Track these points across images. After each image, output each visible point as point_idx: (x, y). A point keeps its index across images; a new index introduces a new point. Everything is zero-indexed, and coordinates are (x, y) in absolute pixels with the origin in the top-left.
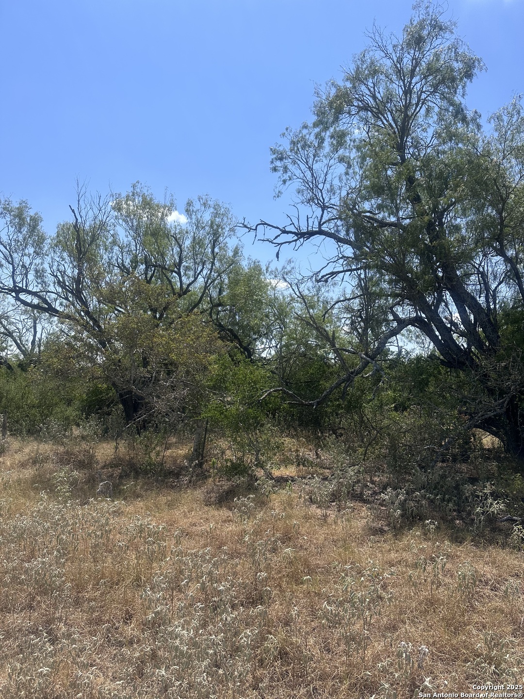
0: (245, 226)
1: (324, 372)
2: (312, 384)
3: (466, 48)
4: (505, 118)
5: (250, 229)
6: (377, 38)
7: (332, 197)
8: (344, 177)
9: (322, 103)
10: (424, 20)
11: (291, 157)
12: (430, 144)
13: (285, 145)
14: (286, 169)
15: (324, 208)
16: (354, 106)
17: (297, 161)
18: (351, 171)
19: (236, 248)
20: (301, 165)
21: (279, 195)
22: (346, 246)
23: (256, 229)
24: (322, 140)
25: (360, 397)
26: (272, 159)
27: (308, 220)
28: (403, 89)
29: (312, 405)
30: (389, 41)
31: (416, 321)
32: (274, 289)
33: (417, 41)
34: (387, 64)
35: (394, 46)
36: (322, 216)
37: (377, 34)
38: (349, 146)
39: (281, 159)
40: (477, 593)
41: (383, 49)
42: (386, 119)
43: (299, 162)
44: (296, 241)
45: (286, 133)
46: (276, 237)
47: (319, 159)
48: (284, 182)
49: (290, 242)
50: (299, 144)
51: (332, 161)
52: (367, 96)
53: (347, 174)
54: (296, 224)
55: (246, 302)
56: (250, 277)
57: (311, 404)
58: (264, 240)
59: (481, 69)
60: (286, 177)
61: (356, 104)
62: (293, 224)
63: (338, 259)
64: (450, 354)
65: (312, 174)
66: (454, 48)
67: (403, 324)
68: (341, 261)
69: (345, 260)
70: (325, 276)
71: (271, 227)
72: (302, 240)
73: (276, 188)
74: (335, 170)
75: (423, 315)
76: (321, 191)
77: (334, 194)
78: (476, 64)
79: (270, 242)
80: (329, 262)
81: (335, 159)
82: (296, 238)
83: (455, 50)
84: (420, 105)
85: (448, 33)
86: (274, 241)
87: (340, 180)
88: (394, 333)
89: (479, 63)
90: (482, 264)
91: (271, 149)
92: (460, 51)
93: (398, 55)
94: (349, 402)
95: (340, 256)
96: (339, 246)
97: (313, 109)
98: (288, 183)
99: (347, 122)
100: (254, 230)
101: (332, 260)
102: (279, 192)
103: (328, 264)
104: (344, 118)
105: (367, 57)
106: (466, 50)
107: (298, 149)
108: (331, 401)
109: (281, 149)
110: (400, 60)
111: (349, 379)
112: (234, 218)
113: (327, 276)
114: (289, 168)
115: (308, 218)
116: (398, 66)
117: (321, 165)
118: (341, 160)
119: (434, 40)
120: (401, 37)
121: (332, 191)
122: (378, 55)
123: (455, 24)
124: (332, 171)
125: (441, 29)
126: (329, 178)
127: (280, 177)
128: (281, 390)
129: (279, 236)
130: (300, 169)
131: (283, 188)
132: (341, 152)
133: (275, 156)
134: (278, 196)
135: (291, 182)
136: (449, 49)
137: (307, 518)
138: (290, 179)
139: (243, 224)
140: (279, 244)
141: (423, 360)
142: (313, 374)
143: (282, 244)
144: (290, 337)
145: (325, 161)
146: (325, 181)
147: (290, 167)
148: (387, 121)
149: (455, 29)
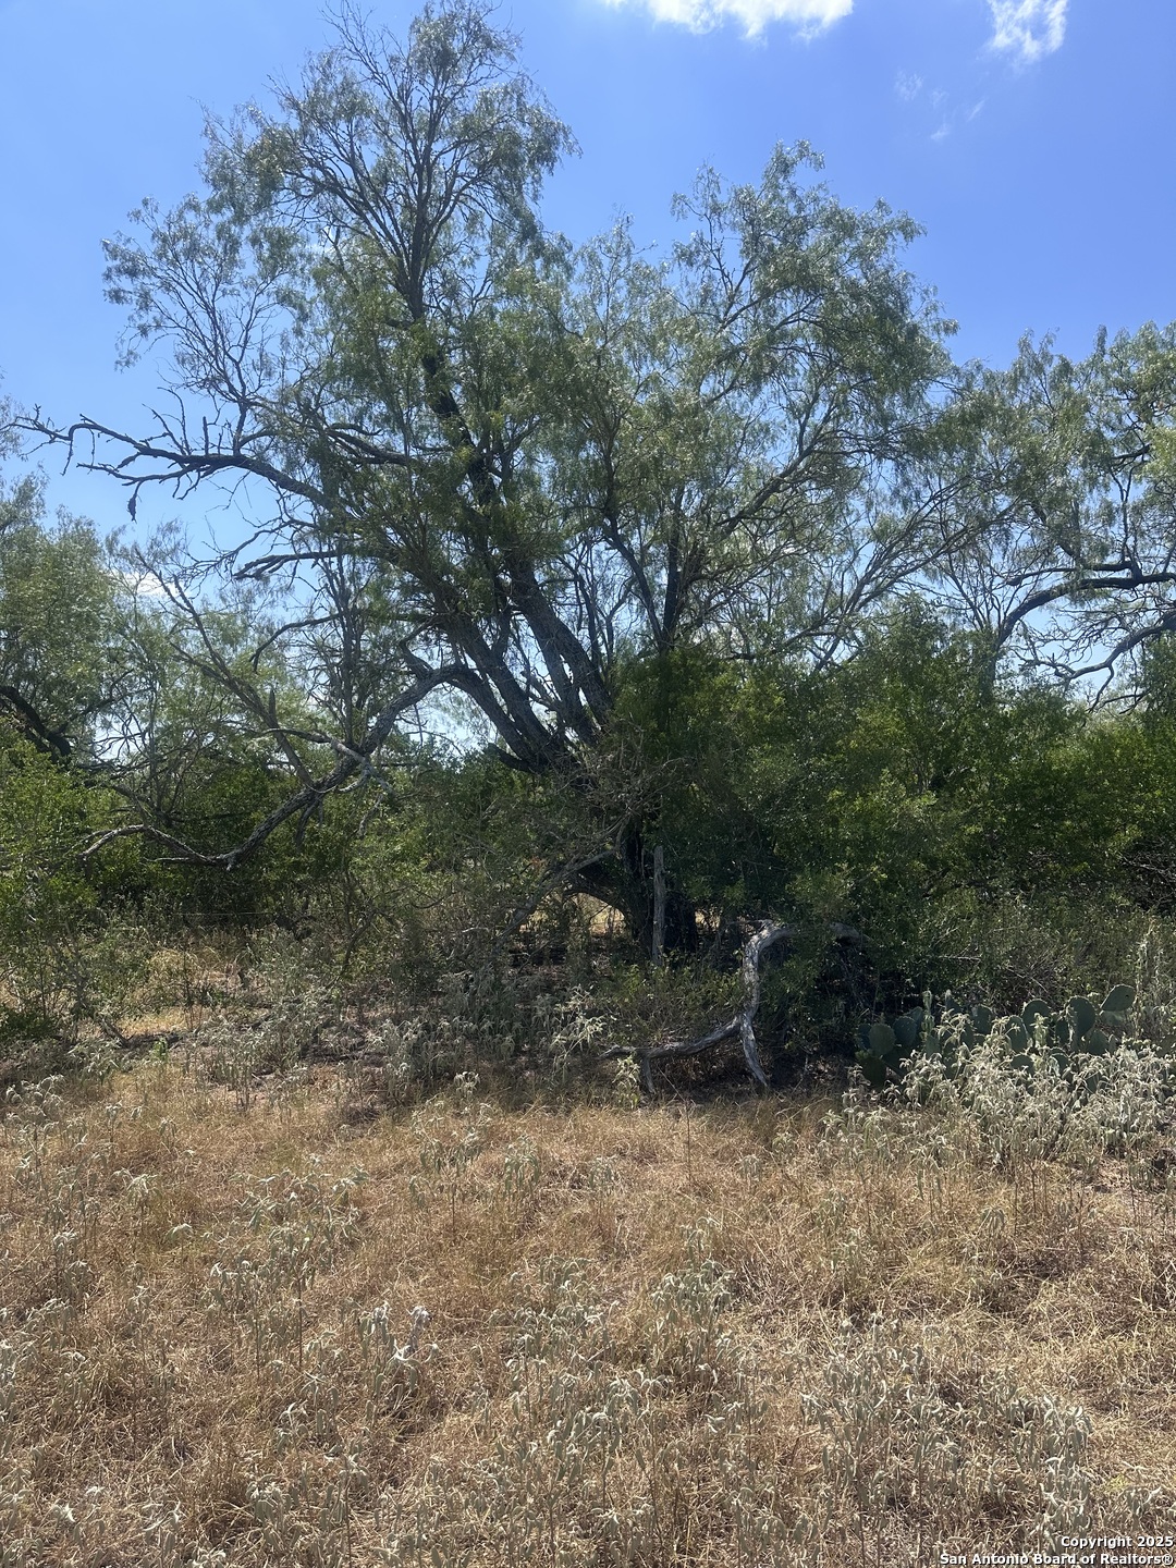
0: (41, 428)
1: (264, 791)
2: (232, 822)
3: (542, 98)
4: (606, 261)
5: (54, 436)
6: (353, 31)
7: (265, 383)
8: (293, 340)
9: (226, 158)
10: (454, 16)
11: (159, 273)
12: (482, 295)
13: (143, 243)
14: (145, 300)
15: (245, 404)
16: (303, 176)
17: (174, 284)
18: (307, 329)
19: (28, 483)
20: (185, 296)
21: (129, 359)
22: (296, 497)
23: (70, 438)
24: (233, 245)
25: (344, 842)
26: (109, 270)
27: (205, 430)
28: (415, 162)
29: (224, 863)
30: (379, 46)
31: (456, 675)
32: (132, 591)
33: (441, 61)
34: (378, 97)
35: (394, 60)
36: (241, 423)
37: (351, 22)
38: (302, 269)
39: (133, 273)
40: (544, 1197)
41: (368, 60)
42: (378, 221)
43: (179, 288)
44: (178, 475)
45: (144, 213)
46: (125, 462)
47: (230, 287)
48: (144, 331)
49: (163, 478)
50: (179, 246)
51: (261, 301)
52: (335, 159)
53: (298, 332)
54: (178, 435)
55: (50, 618)
56: (58, 560)
57: (221, 860)
58: (91, 467)
59: (571, 149)
60: (148, 318)
61: (307, 173)
62: (171, 434)
63: (281, 527)
64: (526, 745)
65: (214, 322)
66: (515, 92)
67: (427, 679)
68: (288, 531)
69: (298, 530)
70: (255, 564)
71: (111, 437)
72: (194, 475)
73: (122, 342)
74: (270, 321)
75: (472, 664)
76: (237, 364)
77: (269, 374)
78: (561, 137)
79: (110, 472)
80: (258, 530)
81: (269, 295)
82: (177, 468)
83: (519, 98)
84: (451, 203)
85: (503, 56)
86: (122, 472)
87: (285, 344)
88: (411, 699)
89: (566, 137)
90: (583, 561)
91: (106, 245)
92: (529, 102)
93: (399, 81)
94: (321, 856)
95: (286, 519)
96: (282, 497)
97: (205, 167)
98: (152, 334)
99: (291, 211)
100: (65, 438)
101: (268, 528)
102: (131, 353)
103: (257, 535)
104: (284, 201)
105: (336, 68)
106: (542, 102)
107: (176, 256)
108: (277, 857)
109: (132, 248)
110: (404, 94)
111: (313, 799)
112: (12, 407)
113: (260, 566)
114: (155, 298)
115: (205, 424)
116: (402, 106)
117: (234, 304)
118: (285, 298)
119: (475, 65)
120: (405, 43)
121: (264, 366)
122: (359, 70)
123: (518, 40)
124: (263, 321)
125: (489, 44)
126: (255, 335)
127: (131, 318)
128: (141, 830)
129: (132, 459)
130: (182, 304)
131: (140, 345)
132: (283, 280)
133: (118, 262)
134: (127, 363)
135: (160, 332)
136: (506, 93)
137: (201, 1112)
138: (158, 326)
139: (35, 422)
140: (135, 480)
141: (479, 760)
142: (237, 796)
143: (142, 480)
144: (175, 710)
145: (246, 297)
146: (246, 342)
147: (158, 296)
148: (383, 226)
149: (518, 50)
